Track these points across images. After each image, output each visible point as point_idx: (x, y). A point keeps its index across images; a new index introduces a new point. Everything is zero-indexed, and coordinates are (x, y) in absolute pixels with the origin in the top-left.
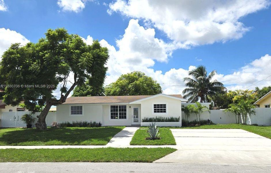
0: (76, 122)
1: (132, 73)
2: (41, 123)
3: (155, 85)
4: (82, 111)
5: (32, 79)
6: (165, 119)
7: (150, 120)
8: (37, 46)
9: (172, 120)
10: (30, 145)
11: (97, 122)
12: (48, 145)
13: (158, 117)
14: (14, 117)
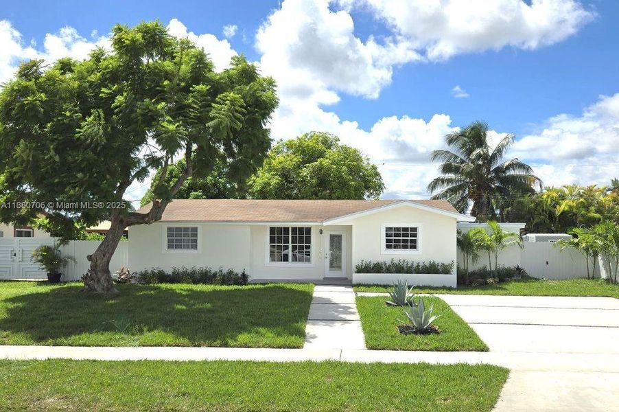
0: (181, 270)
1: (306, 136)
2: (100, 275)
3: (367, 170)
4: (196, 241)
5: (83, 161)
6: (415, 265)
7: (377, 269)
8: (90, 72)
9: (432, 269)
10: (98, 346)
11: (238, 271)
12: (148, 346)
13: (396, 261)
14: (12, 251)
